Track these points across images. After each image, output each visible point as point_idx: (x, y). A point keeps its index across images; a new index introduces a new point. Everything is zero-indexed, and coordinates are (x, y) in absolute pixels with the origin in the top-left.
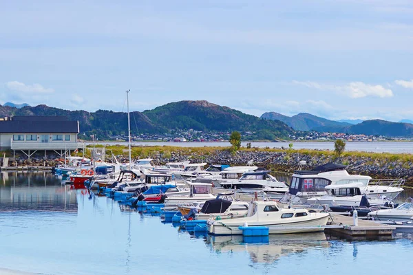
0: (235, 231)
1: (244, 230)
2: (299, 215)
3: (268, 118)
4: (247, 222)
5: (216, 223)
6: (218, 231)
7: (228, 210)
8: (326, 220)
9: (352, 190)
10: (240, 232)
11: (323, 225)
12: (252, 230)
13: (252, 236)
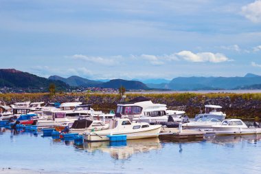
0: (104, 138)
1: (110, 138)
2: (144, 126)
3: (53, 79)
4: (112, 132)
5: (91, 134)
6: (93, 138)
7: (91, 126)
8: (160, 130)
9: (159, 112)
10: (108, 139)
11: (157, 133)
12: (116, 137)
13: (116, 141)
